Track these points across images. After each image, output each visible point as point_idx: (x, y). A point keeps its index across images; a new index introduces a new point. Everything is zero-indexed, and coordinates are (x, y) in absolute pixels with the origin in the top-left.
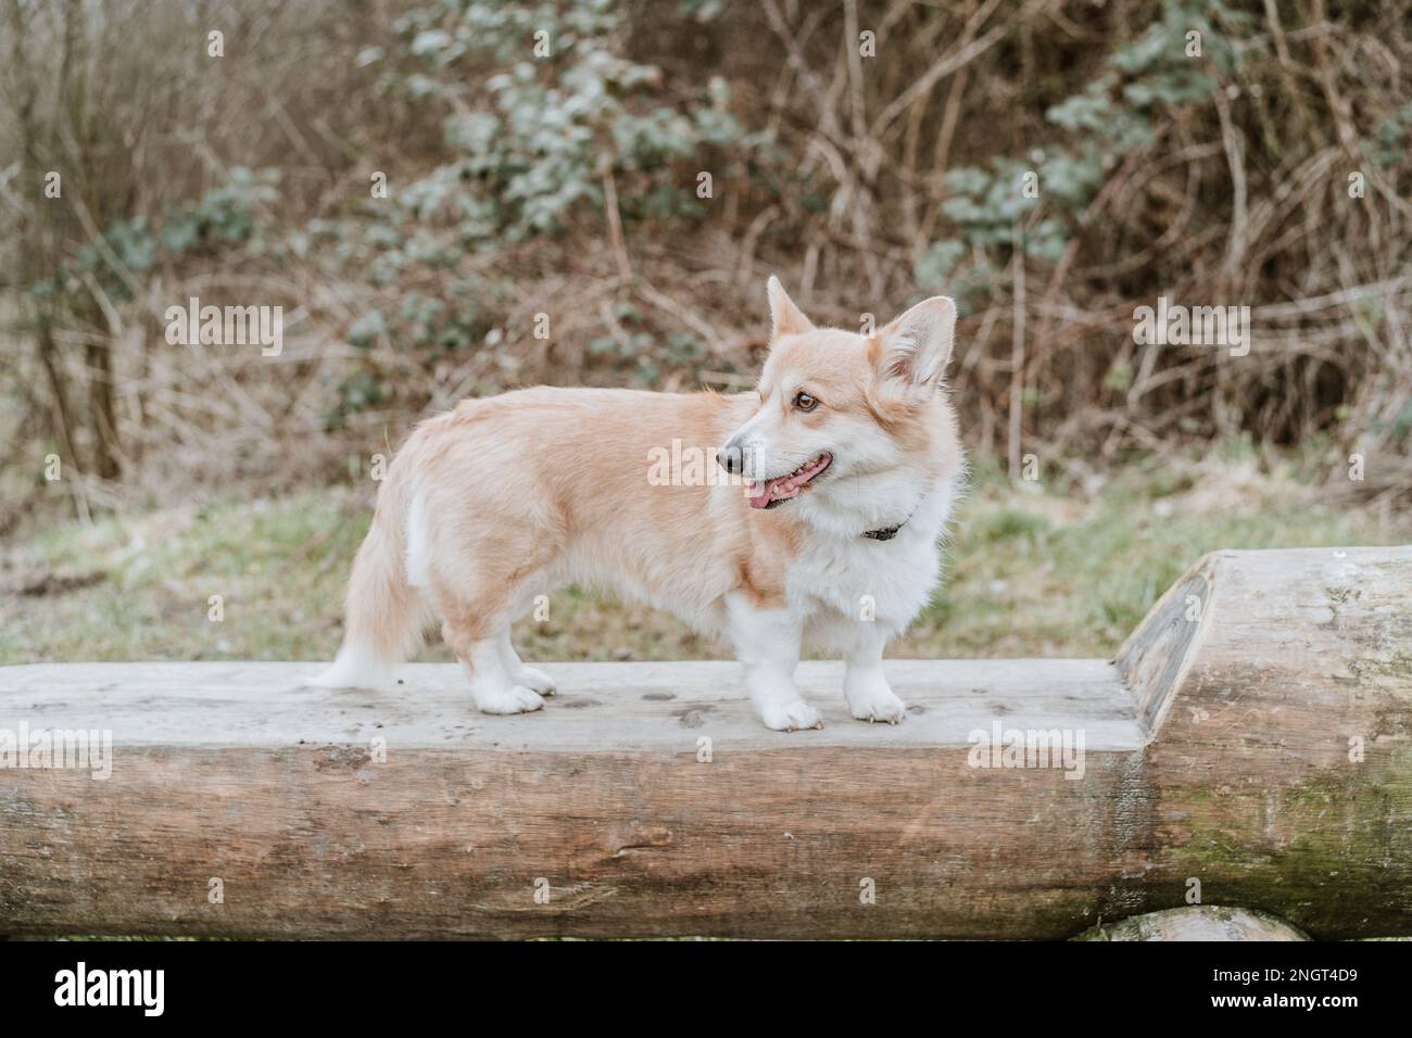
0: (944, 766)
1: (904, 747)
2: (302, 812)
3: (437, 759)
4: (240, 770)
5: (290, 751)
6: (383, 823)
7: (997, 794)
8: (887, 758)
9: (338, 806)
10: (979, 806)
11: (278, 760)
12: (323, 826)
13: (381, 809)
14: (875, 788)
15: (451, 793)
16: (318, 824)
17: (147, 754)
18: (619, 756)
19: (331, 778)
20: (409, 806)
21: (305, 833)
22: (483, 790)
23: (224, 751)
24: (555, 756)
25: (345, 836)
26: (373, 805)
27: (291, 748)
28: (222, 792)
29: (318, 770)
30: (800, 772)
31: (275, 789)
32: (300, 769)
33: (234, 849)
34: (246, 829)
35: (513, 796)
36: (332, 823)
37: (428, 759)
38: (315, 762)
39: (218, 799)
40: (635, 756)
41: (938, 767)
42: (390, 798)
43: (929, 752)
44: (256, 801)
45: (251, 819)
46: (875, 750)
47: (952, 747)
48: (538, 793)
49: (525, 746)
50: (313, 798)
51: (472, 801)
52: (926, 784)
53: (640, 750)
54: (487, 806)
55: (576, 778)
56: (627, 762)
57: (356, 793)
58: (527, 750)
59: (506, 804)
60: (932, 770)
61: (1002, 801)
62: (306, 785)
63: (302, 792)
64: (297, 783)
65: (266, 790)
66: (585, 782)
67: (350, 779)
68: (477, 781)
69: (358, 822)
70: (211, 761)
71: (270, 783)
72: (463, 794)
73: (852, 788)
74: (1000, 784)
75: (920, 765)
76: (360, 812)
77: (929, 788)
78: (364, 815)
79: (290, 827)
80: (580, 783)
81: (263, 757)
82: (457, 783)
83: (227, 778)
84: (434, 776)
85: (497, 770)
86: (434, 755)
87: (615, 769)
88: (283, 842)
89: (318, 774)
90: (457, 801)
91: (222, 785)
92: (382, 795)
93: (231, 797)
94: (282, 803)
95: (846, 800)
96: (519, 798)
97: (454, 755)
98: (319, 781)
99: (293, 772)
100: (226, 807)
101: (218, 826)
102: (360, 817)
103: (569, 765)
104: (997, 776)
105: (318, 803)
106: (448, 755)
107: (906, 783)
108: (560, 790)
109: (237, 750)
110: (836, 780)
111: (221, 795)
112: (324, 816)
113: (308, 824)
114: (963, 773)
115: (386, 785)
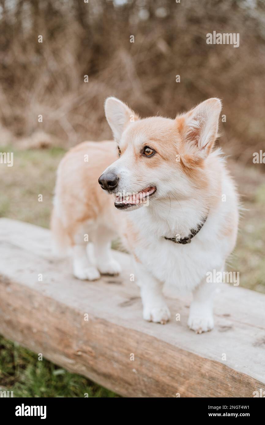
0: (195, 364)
1: (180, 347)
7: (218, 388)
8: (172, 350)
10: (210, 391)
14: (166, 363)
18: (77, 311)
24: (58, 303)
30: (138, 343)
35: (46, 315)
37: (24, 290)
40: (81, 312)
41: (192, 363)
43: (190, 354)
46: (168, 344)
47: (200, 355)
48: (52, 316)
52: (186, 370)
55: (63, 315)
56: (79, 314)
58: (51, 297)
60: (189, 364)
61: (220, 393)
66: (66, 318)
73: (157, 359)
74: (219, 384)
75: (186, 359)
77: (188, 372)
80: (64, 317)
86: (26, 289)
87: (75, 316)
95: (155, 364)
97: (31, 292)
103: (61, 309)
104: (218, 379)
106: (29, 291)
107: (179, 366)
108: (58, 318)
110: (151, 353)
114: (203, 371)
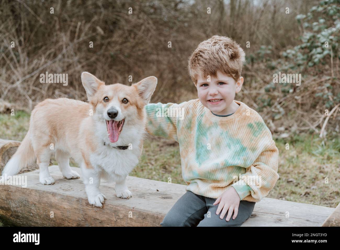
2: (82, 216)
3: (113, 208)
4: (70, 202)
5: (81, 199)
6: (100, 222)
9: (90, 216)
11: (78, 201)
12: (87, 221)
13: (100, 219)
15: (115, 218)
16: (86, 220)
17: (51, 194)
18: (156, 216)
19: (89, 208)
20: (106, 219)
21: (83, 221)
22: (122, 218)
23: (67, 196)
24: (140, 212)
25: (92, 224)
26: (98, 217)
27: (81, 198)
28: (66, 207)
29: (86, 205)
31: (77, 208)
32: (82, 204)
33: (69, 222)
34: (71, 218)
35: (130, 222)
36: (89, 220)
37: (110, 207)
38: (86, 203)
39: (65, 208)
40: (160, 216)
42: (102, 216)
44: (73, 211)
45: (72, 215)
48: (135, 222)
49: (133, 208)
50: (85, 213)
51: (120, 221)
53: (161, 215)
54: (123, 223)
55: (144, 220)
56: (157, 218)
57: (94, 213)
58: (133, 209)
59: (128, 224)
62: (84, 209)
63: (83, 210)
64: (81, 208)
65: (75, 208)
66: (147, 221)
67: (93, 209)
68: (121, 216)
69: (94, 221)
70: (64, 199)
71: (76, 207)
72: (118, 219)
76: (95, 218)
78: (96, 220)
79: (80, 219)
80: (145, 221)
81: (75, 200)
82: (117, 215)
83: (67, 203)
84: (112, 212)
85: (126, 214)
86: (112, 206)
87: (154, 219)
88: (79, 223)
89: (86, 206)
90: (117, 220)
91: (66, 205)
92: (100, 215)
93: (68, 209)
94: (78, 212)
96: (131, 223)
97: (117, 207)
98: (86, 208)
99: (81, 205)
100: (66, 211)
101: (65, 216)
102: (95, 220)
103: (143, 216)
105: (86, 214)
106: (115, 207)
108: (140, 222)
109: (70, 196)
111: (66, 208)
112: (87, 218)
113: (84, 219)
115: (101, 212)
